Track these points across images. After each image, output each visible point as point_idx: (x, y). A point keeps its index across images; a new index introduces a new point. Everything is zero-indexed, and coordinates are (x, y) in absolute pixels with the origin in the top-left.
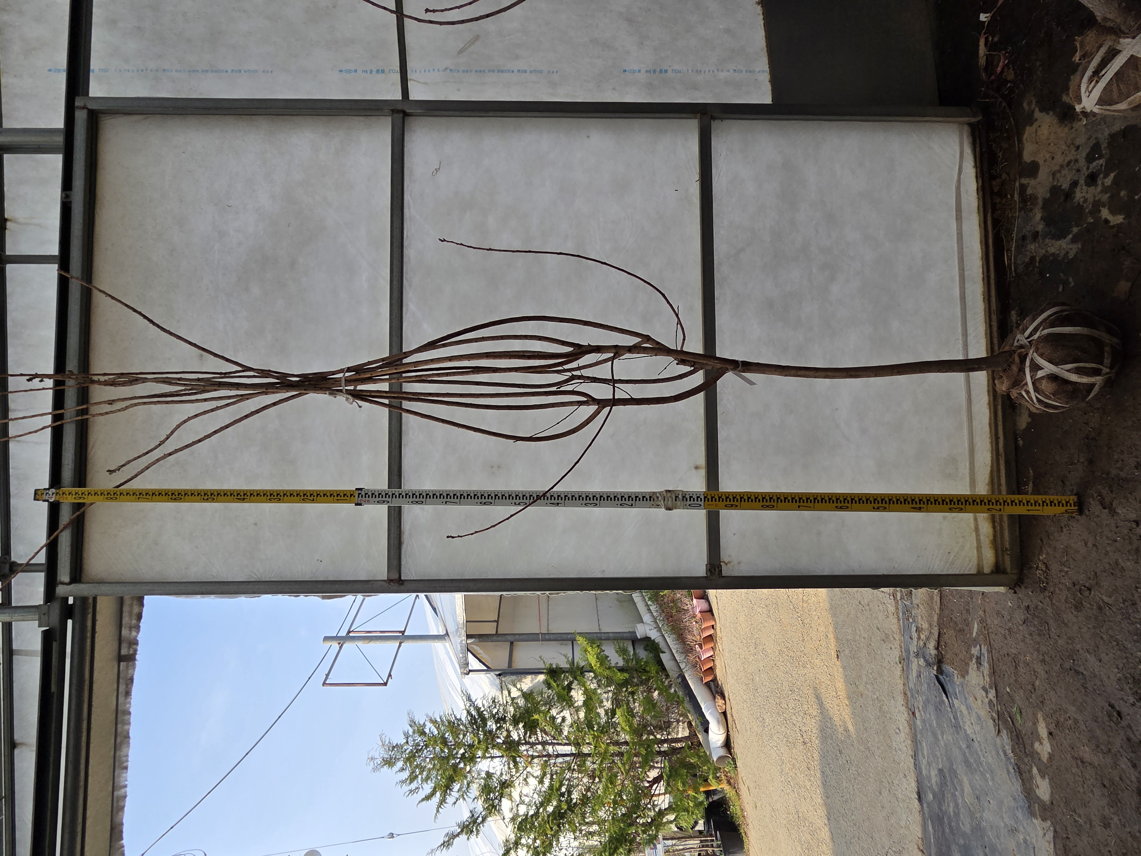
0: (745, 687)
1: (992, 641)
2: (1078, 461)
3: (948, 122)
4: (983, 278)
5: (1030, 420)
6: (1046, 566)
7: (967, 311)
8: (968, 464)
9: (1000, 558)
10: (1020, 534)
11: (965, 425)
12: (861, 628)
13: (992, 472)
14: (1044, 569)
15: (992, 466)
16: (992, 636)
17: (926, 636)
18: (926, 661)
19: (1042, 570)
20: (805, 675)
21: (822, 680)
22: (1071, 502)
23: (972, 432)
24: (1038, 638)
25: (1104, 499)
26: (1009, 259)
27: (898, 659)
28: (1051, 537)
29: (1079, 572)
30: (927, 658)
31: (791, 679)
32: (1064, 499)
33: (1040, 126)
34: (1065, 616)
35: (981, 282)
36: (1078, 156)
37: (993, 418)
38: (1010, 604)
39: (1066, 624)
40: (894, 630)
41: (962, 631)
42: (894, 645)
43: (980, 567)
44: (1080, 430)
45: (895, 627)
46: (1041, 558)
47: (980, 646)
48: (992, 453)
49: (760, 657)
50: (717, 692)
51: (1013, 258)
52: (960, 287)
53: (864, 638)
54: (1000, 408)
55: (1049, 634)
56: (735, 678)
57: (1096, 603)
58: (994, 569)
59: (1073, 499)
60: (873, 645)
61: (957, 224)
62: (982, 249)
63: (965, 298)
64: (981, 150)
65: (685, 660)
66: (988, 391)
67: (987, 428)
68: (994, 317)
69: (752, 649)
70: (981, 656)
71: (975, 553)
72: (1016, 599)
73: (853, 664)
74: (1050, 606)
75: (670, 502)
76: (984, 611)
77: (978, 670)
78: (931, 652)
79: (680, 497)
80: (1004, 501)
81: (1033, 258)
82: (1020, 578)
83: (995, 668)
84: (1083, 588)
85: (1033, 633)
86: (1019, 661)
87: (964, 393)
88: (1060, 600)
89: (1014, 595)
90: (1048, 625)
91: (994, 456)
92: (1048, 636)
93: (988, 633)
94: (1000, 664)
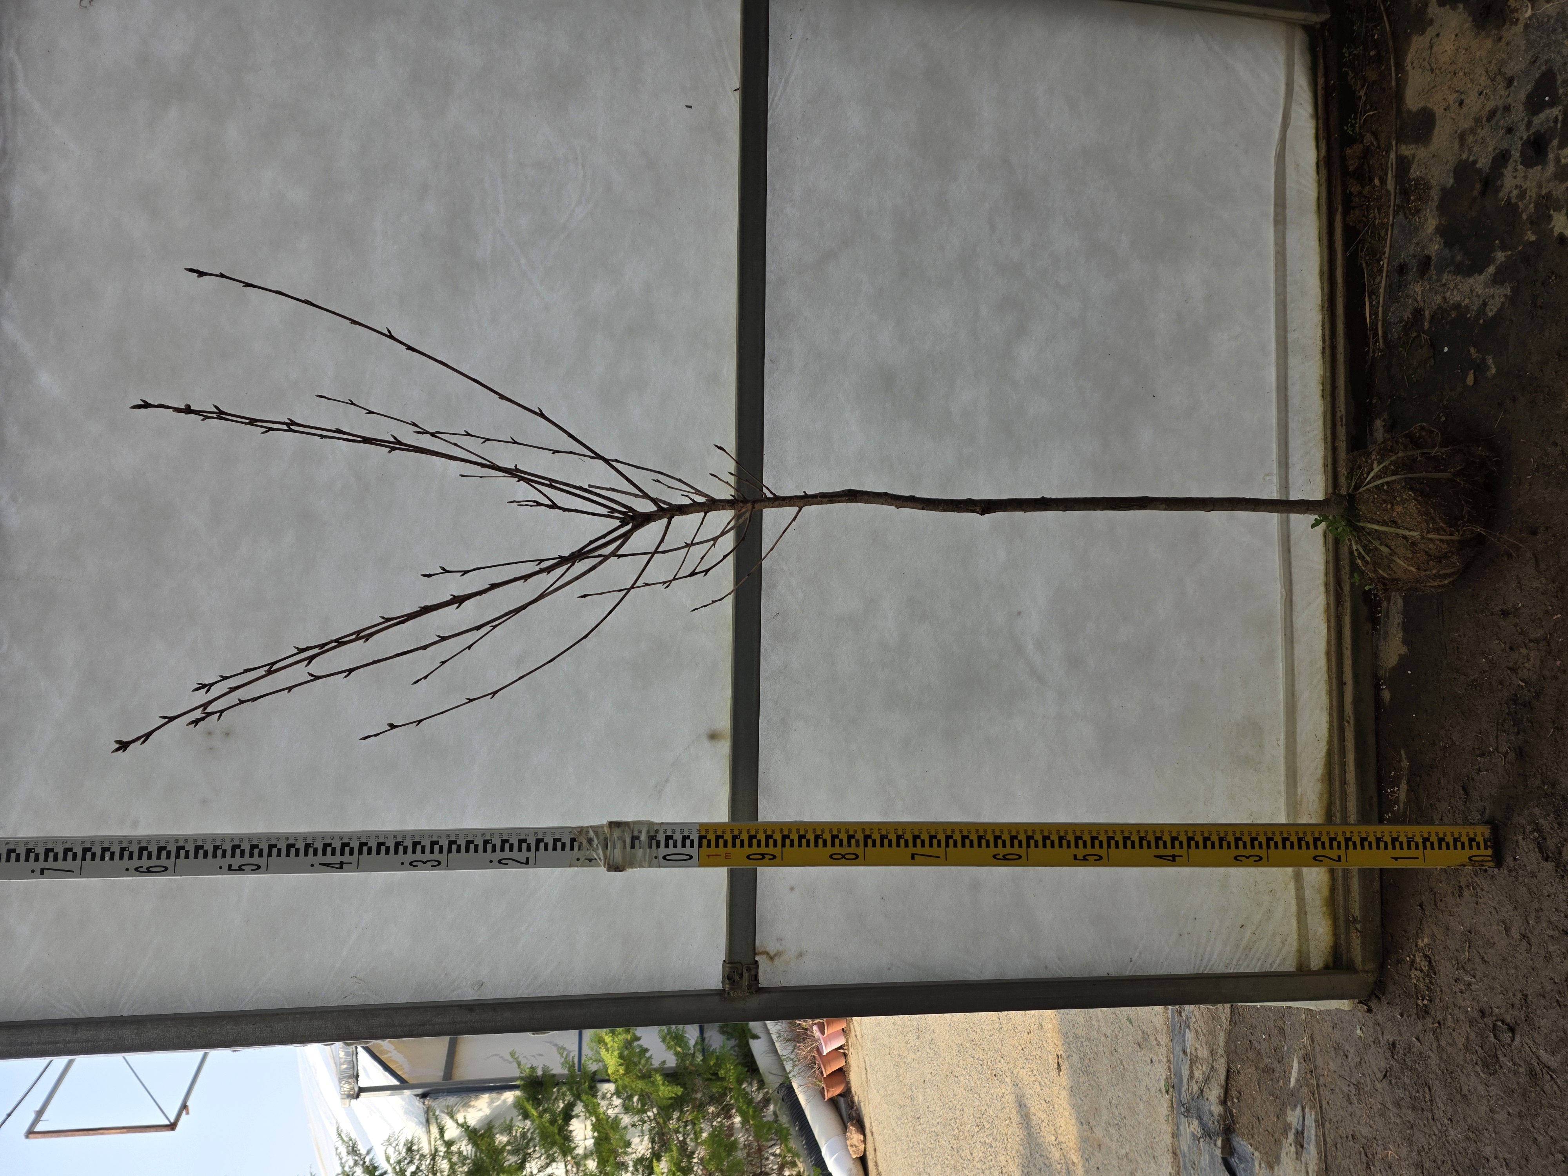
0: (898, 1112)
1: (1324, 1103)
2: (1497, 749)
3: (1265, 17)
4: (1324, 348)
5: (1404, 650)
6: (1430, 962)
7: (1290, 415)
8: (1282, 737)
9: (1343, 937)
10: (1381, 886)
11: (1280, 654)
13: (1329, 753)
14: (1425, 969)
15: (1330, 742)
16: (1325, 1093)
17: (1204, 1073)
18: (1203, 1126)
19: (1422, 971)
20: (1003, 1097)
22: (1480, 839)
23: (1293, 670)
24: (1410, 1116)
25: (1545, 839)
26: (1374, 313)
27: (1163, 1083)
28: (1439, 903)
29: (1492, 989)
30: (1205, 1119)
31: (977, 1103)
32: (1465, 832)
33: (1438, 35)
34: (1463, 1078)
35: (1319, 357)
36: (1510, 100)
37: (1333, 642)
38: (1359, 1032)
39: (1464, 1096)
40: (1158, 1025)
41: (1269, 1071)
42: (1157, 1055)
43: (1302, 956)
44: (1501, 682)
46: (1421, 944)
47: (1303, 1108)
48: (1330, 714)
49: (925, 1056)
50: (851, 1118)
51: (1380, 309)
52: (1278, 365)
53: (1106, 1036)
54: (1347, 620)
55: (1432, 1111)
56: (882, 1092)
57: (1525, 1061)
58: (1330, 959)
59: (1483, 832)
60: (1120, 1050)
61: (1275, 232)
62: (1322, 289)
63: (1286, 388)
64: (1327, 82)
65: (793, 1056)
66: (1327, 585)
67: (1322, 663)
68: (1342, 431)
69: (912, 1037)
70: (1303, 1130)
71: (1295, 925)
72: (1371, 1024)
73: (1086, 1084)
74: (1435, 1052)
75: (618, 852)
76: (1312, 1038)
77: (1297, 1159)
78: (1212, 1108)
79: (643, 837)
80: (1347, 840)
81: (1418, 313)
82: (1380, 981)
83: (1329, 1162)
84: (1500, 1023)
85: (1402, 1103)
86: (1373, 1155)
87: (1279, 586)
88: (1455, 1042)
89: (1368, 1014)
90: (1430, 1090)
91: (1335, 721)
92: (1430, 1115)
93: (1317, 1084)
94: (1339, 1154)
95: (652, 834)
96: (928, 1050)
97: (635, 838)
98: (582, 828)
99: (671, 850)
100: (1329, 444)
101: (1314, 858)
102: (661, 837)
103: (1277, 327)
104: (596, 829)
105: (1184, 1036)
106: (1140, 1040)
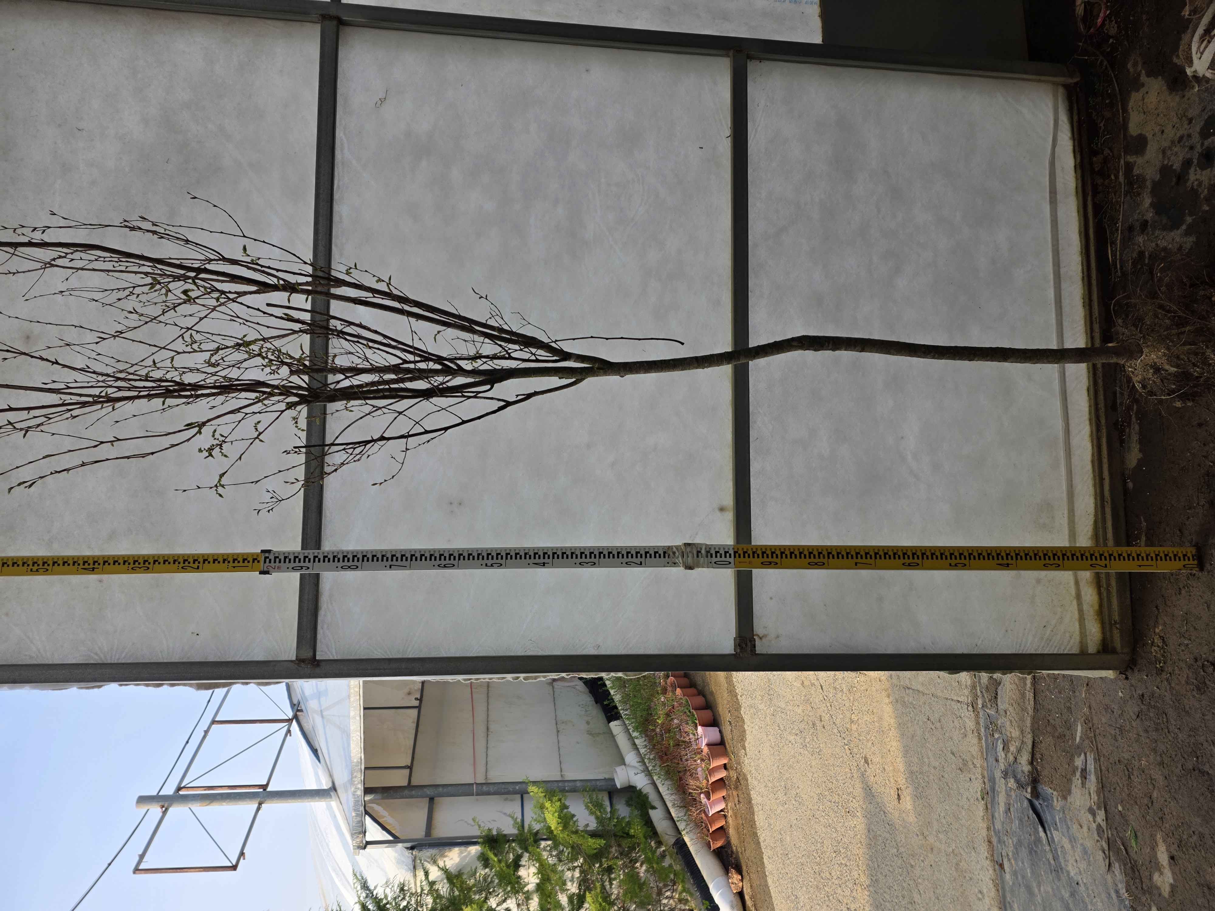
1: (1099, 745)
2: (1198, 504)
3: (1040, 81)
4: (1083, 277)
5: (1140, 456)
6: (1163, 640)
7: (1064, 317)
8: (1066, 512)
9: (1108, 633)
10: (1132, 602)
11: (1063, 461)
12: (930, 754)
13: (1096, 522)
14: (1160, 645)
15: (1096, 515)
16: (1100, 739)
17: (1017, 747)
18: (1017, 781)
19: (1158, 646)
20: (855, 827)
21: (879, 832)
22: (1189, 555)
23: (1071, 472)
24: (1154, 735)
26: (1114, 254)
28: (1168, 603)
29: (1201, 644)
30: (1019, 776)
31: (835, 835)
32: (1180, 551)
33: (1147, 93)
34: (1186, 701)
35: (1080, 282)
36: (1191, 131)
37: (1096, 454)
38: (1120, 694)
39: (1187, 712)
40: (974, 753)
41: (1062, 736)
42: (974, 774)
43: (1083, 645)
44: (1199, 465)
45: (975, 750)
46: (1157, 630)
47: (1085, 754)
48: (1096, 499)
49: (791, 807)
50: (731, 863)
51: (1118, 253)
52: (1055, 288)
53: (935, 768)
54: (1104, 441)
55: (1168, 728)
58: (1101, 648)
59: (1191, 551)
60: (946, 776)
61: (1050, 208)
62: (1081, 241)
63: (1061, 302)
64: (1079, 118)
65: (685, 818)
66: (1090, 420)
67: (1089, 467)
68: (1096, 327)
69: (780, 795)
70: (1086, 767)
71: (1078, 626)
72: (1128, 687)
73: (921, 806)
74: (1169, 691)
75: (690, 559)
76: (1090, 707)
77: (1082, 787)
78: (1024, 768)
79: (703, 551)
80: (1110, 555)
81: (1141, 254)
82: (1133, 659)
83: (1104, 782)
84: (1206, 663)
85: (1150, 729)
86: (1132, 769)
87: (1061, 421)
88: (1180, 682)
89: (1126, 681)
90: (1166, 715)
91: (1099, 502)
92: (1166, 730)
93: (1095, 735)
94: (1110, 775)
95: (708, 550)
96: (794, 802)
97: (699, 552)
98: (669, 547)
99: (719, 559)
100: (1089, 335)
101: (1091, 565)
102: (713, 552)
103: (1054, 265)
104: (677, 547)
105: (996, 749)
106: (961, 766)
